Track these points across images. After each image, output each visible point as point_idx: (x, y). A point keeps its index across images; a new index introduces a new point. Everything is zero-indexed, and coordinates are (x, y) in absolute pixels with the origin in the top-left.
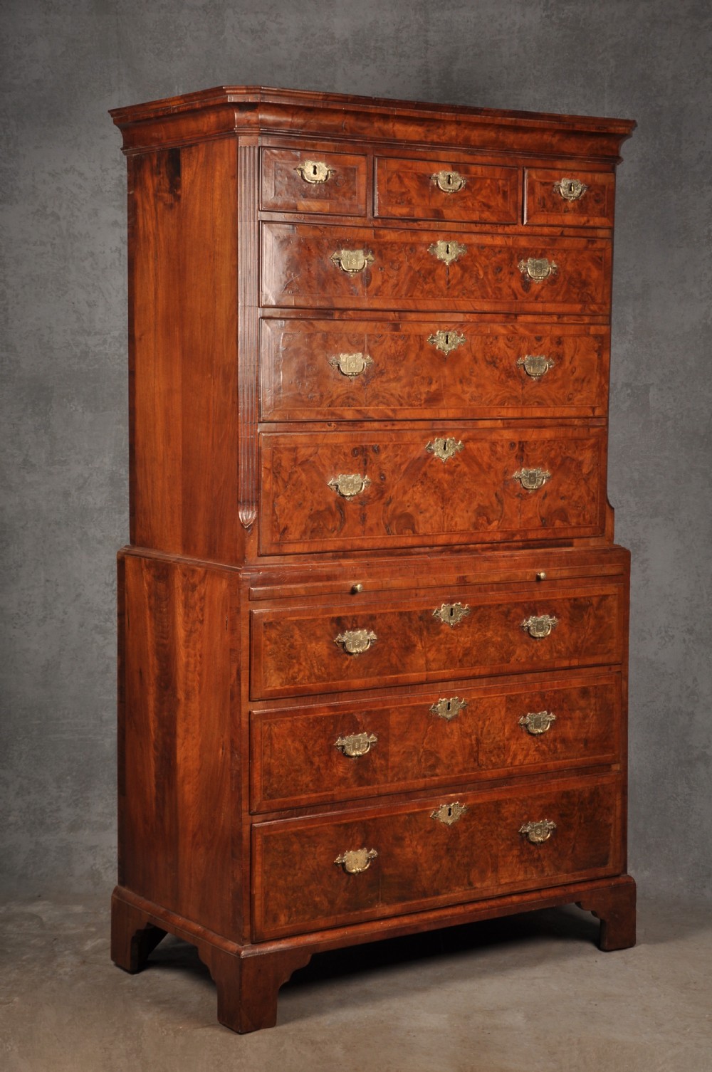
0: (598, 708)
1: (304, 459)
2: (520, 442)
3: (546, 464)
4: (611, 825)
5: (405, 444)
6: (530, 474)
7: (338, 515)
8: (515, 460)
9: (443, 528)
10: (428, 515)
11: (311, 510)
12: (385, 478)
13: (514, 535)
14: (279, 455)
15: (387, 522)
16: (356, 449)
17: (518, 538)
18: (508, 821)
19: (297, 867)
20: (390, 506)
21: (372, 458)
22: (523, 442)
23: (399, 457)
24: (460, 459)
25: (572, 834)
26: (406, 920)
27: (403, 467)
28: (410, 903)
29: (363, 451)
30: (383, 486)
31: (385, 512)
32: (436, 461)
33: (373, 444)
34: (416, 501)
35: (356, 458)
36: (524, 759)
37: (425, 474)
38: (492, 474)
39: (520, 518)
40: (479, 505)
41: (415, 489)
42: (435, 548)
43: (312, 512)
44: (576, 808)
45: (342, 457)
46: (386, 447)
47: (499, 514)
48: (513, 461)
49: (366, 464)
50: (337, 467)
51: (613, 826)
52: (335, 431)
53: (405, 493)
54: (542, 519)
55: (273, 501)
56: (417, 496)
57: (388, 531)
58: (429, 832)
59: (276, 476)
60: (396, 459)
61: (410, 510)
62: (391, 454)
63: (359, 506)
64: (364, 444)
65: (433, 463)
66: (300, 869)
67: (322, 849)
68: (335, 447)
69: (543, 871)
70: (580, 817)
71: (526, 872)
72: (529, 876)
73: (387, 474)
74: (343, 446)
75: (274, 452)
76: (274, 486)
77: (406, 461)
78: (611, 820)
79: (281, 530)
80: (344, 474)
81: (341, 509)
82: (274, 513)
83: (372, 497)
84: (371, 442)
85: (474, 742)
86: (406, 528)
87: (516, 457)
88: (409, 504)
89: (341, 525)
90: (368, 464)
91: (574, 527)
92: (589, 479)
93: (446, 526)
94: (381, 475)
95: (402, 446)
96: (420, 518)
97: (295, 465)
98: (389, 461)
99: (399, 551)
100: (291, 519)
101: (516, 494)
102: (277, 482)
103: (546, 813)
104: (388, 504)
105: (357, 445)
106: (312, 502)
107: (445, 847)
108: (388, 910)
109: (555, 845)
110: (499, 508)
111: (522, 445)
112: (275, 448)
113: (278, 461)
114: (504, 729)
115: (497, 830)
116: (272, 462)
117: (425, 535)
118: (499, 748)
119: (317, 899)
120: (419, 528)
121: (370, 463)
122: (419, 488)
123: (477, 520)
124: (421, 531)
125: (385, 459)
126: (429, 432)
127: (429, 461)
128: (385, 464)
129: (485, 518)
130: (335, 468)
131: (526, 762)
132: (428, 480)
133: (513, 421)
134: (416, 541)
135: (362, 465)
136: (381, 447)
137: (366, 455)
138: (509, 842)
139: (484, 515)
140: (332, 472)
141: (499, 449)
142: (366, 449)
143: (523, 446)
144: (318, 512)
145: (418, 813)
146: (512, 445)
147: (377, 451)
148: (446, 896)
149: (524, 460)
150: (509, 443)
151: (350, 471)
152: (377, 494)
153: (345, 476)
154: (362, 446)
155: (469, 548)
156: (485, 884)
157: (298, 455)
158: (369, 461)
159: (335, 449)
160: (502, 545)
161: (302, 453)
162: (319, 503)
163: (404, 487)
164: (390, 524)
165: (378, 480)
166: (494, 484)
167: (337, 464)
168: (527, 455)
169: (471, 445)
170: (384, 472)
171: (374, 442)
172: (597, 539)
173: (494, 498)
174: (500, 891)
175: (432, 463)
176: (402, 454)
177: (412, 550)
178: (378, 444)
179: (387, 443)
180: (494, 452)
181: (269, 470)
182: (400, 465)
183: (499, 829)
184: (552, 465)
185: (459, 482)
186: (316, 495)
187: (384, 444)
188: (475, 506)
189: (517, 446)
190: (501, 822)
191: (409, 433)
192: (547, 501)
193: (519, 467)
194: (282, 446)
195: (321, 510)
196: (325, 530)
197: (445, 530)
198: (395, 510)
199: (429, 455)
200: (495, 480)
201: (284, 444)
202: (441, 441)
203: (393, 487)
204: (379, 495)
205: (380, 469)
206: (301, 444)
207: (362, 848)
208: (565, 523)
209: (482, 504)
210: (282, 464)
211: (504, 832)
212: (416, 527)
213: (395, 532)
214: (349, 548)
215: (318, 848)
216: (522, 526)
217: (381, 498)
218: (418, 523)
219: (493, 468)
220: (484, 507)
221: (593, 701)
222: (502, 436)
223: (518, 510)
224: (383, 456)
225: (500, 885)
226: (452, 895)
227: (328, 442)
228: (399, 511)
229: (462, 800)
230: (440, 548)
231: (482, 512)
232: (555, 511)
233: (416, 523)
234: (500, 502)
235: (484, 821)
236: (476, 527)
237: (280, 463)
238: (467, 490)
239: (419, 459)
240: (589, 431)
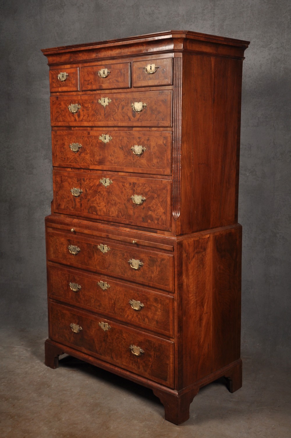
0: (162, 309)
1: (64, 181)
3: (144, 194)
4: (168, 364)
7: (74, 203)
10: (101, 208)
11: (66, 199)
12: (87, 191)
13: (131, 222)
14: (57, 178)
16: (78, 179)
17: (133, 224)
18: (126, 341)
22: (134, 183)
24: (111, 187)
25: (151, 359)
26: (90, 358)
28: (92, 353)
29: (80, 180)
30: (86, 194)
31: (87, 204)
32: (103, 187)
33: (83, 177)
34: (97, 202)
35: (78, 182)
36: (132, 318)
37: (100, 192)
38: (123, 195)
39: (134, 216)
41: (96, 197)
42: (105, 222)
44: (153, 349)
45: (74, 181)
47: (126, 213)
48: (131, 191)
49: (81, 185)
51: (169, 366)
52: (73, 172)
53: (93, 198)
54: (143, 218)
55: (56, 194)
56: (97, 200)
57: (89, 212)
58: (98, 330)
60: (90, 184)
61: (95, 205)
62: (88, 182)
63: (79, 200)
67: (67, 319)
70: (154, 354)
71: (133, 365)
72: (134, 367)
74: (74, 178)
79: (59, 205)
80: (75, 188)
81: (74, 200)
82: (57, 198)
83: (83, 197)
85: (113, 303)
86: (94, 212)
87: (132, 189)
88: (95, 202)
89: (75, 206)
91: (156, 225)
93: (107, 213)
95: (92, 180)
96: (98, 208)
97: (61, 183)
98: (88, 185)
99: (93, 220)
100: (61, 201)
101: (132, 205)
102: (57, 188)
103: (139, 344)
104: (88, 201)
105: (78, 177)
106: (66, 196)
107: (103, 339)
108: (86, 351)
109: (144, 360)
110: (126, 210)
114: (124, 302)
118: (122, 309)
123: (118, 214)
124: (99, 214)
125: (86, 184)
126: (100, 175)
129: (121, 214)
131: (132, 320)
132: (101, 194)
133: (132, 174)
134: (98, 217)
137: (81, 182)
138: (126, 349)
139: (120, 212)
140: (72, 186)
143: (134, 185)
144: (68, 201)
145: (94, 321)
147: (84, 180)
149: (135, 191)
150: (129, 183)
151: (77, 187)
154: (80, 178)
156: (118, 361)
157: (62, 179)
158: (82, 184)
159: (72, 178)
160: (127, 225)
162: (68, 197)
163: (93, 195)
164: (89, 209)
165: (85, 192)
166: (124, 200)
167: (73, 184)
168: (136, 189)
169: (115, 182)
170: (86, 189)
173: (124, 205)
175: (101, 188)
176: (92, 183)
177: (98, 221)
180: (124, 186)
182: (92, 187)
183: (122, 342)
184: (146, 194)
185: (111, 197)
186: (68, 194)
187: (87, 178)
188: (117, 207)
189: (132, 184)
190: (123, 339)
191: (94, 175)
192: (144, 211)
193: (134, 194)
196: (70, 207)
197: (107, 215)
198: (90, 204)
199: (100, 184)
200: (124, 198)
202: (104, 179)
203: (90, 195)
204: (86, 197)
205: (85, 187)
206: (63, 175)
207: (78, 324)
208: (152, 222)
209: (119, 207)
211: (124, 344)
212: (97, 212)
213: (91, 212)
214: (78, 215)
215: (65, 318)
216: (135, 219)
217: (86, 199)
218: (98, 210)
219: (123, 193)
220: (120, 209)
221: (160, 305)
222: (126, 180)
223: (133, 212)
226: (106, 358)
227: (70, 175)
228: (92, 205)
229: (109, 324)
230: (107, 222)
232: (148, 216)
234: (126, 207)
235: (117, 336)
236: (118, 216)
237: (57, 181)
238: (114, 200)
239: (97, 185)
240: (162, 181)
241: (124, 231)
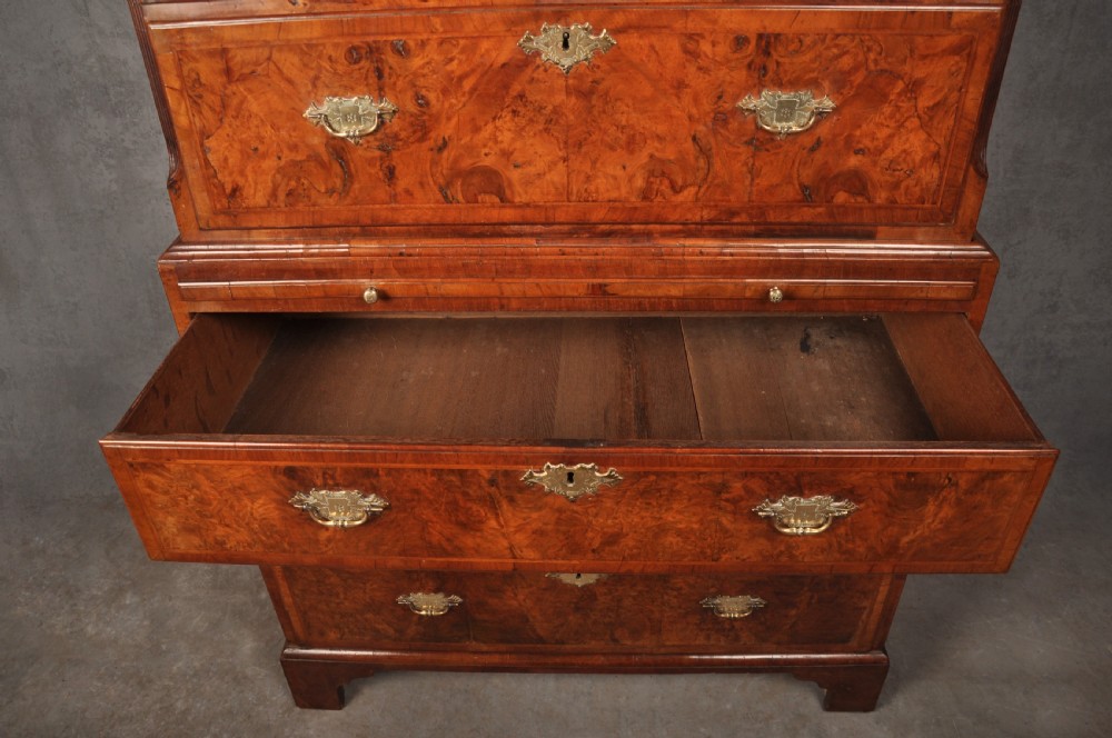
1: (246, 71)
2: (760, 36)
3: (826, 84)
4: (865, 608)
5: (466, 38)
6: (780, 102)
7: (337, 168)
8: (744, 72)
9: (569, 194)
10: (531, 170)
11: (279, 158)
12: (428, 103)
13: (733, 214)
14: (192, 65)
15: (441, 181)
16: (354, 48)
17: (744, 218)
18: (683, 592)
19: (342, 596)
20: (445, 154)
21: (395, 66)
22: (769, 36)
23: (456, 62)
24: (604, 66)
25: (794, 612)
27: (468, 84)
28: (519, 646)
29: (371, 52)
30: (425, 117)
31: (434, 163)
32: (546, 71)
33: (391, 38)
34: (505, 145)
35: (357, 67)
37: (521, 96)
38: (687, 99)
39: (751, 185)
40: (651, 156)
41: (498, 123)
42: (556, 227)
43: (282, 163)
44: (806, 588)
45: (326, 65)
46: (423, 44)
47: (701, 175)
48: (741, 75)
49: (380, 76)
50: (319, 84)
51: (868, 610)
52: (308, 14)
53: (477, 130)
54: (804, 187)
55: (202, 145)
56: (506, 137)
57: (446, 197)
58: (545, 589)
59: (195, 102)
60: (449, 68)
61: (488, 162)
62: (436, 57)
63: (377, 153)
64: (370, 39)
65: (539, 74)
66: (345, 599)
67: (375, 586)
68: (308, 45)
69: (737, 638)
70: (812, 597)
71: (708, 637)
72: (712, 642)
73: (432, 97)
74: (324, 45)
75: (180, 60)
76: (197, 119)
77: (473, 71)
78: (866, 603)
79: (228, 191)
80: (335, 96)
81: (342, 158)
82: (207, 162)
83: (403, 135)
84: (387, 34)
86: (485, 192)
87: (749, 66)
88: (486, 150)
89: (345, 185)
90: (386, 75)
91: (879, 207)
92: (931, 118)
93: (575, 191)
94: (418, 97)
95: (462, 42)
96: (515, 175)
97: (230, 82)
98: (434, 72)
99: (476, 229)
100: (242, 173)
101: (745, 139)
102: (201, 113)
103: (751, 589)
104: (440, 150)
105: (357, 42)
106: (278, 145)
107: (573, 605)
108: (485, 647)
109: (763, 619)
110: (702, 163)
111: (767, 42)
112: (181, 52)
113: (194, 75)
115: (662, 597)
116: (180, 76)
117: (528, 205)
119: (380, 627)
120: (513, 192)
121: (390, 75)
122: (506, 122)
123: (649, 183)
124: (517, 200)
125: (422, 67)
126: (524, 12)
127: (529, 71)
128: (424, 76)
129: (666, 182)
130: (314, 86)
132: (530, 107)
134: (508, 214)
135: (373, 79)
136: (411, 44)
137: (381, 61)
138: (682, 611)
139: (663, 174)
140: (309, 93)
141: (706, 47)
142: (378, 49)
143: (768, 44)
144: (294, 163)
146: (740, 41)
147: (403, 52)
148: (574, 646)
149: (770, 74)
150: (732, 37)
151: (349, 90)
152: (414, 132)
153: (336, 100)
154: (368, 45)
155: (631, 230)
156: (640, 643)
157: (231, 64)
158: (387, 71)
159: (306, 50)
160: (706, 227)
161: (238, 59)
162: (294, 148)
163: (473, 119)
164: (449, 184)
165: (411, 107)
166: (690, 118)
167: (317, 78)
168: (778, 63)
169: (633, 40)
170: (424, 92)
171: (394, 34)
172: (932, 229)
173: (689, 145)
174: (663, 651)
175: (535, 75)
176: (463, 57)
177: (505, 228)
178: (404, 38)
179: (425, 36)
180: (692, 54)
181: (181, 92)
182: (461, 78)
183: (666, 597)
184: (840, 84)
185: (604, 112)
186: (283, 133)
187: (419, 37)
188: (643, 157)
189: (753, 42)
190: (670, 591)
191: (476, 15)
192: (819, 156)
193: (757, 87)
194: (194, 48)
195: (299, 158)
196: (313, 192)
197: (574, 198)
198: (456, 161)
199: (526, 61)
200: (694, 111)
201: (198, 45)
202: (557, 31)
203: (449, 119)
204: (420, 134)
205: (415, 86)
206: (233, 42)
207: (436, 591)
208: (860, 199)
209: (656, 154)
210: (203, 80)
211: (675, 600)
212: (508, 192)
213: (460, 198)
214: (369, 222)
215: (368, 585)
216: (754, 198)
217: (422, 139)
218: (510, 185)
219: (687, 86)
220: (662, 161)
222: (715, 22)
223: (745, 169)
224: (417, 62)
225: (664, 646)
226: (585, 646)
227: (291, 37)
228: (466, 163)
230: (566, 228)
231: (658, 169)
232: (836, 177)
233: (505, 184)
234: (705, 152)
235: (639, 588)
236: (646, 195)
237: (198, 80)
238: (623, 127)
239: (504, 65)
240: (950, 18)
241: (692, 254)
